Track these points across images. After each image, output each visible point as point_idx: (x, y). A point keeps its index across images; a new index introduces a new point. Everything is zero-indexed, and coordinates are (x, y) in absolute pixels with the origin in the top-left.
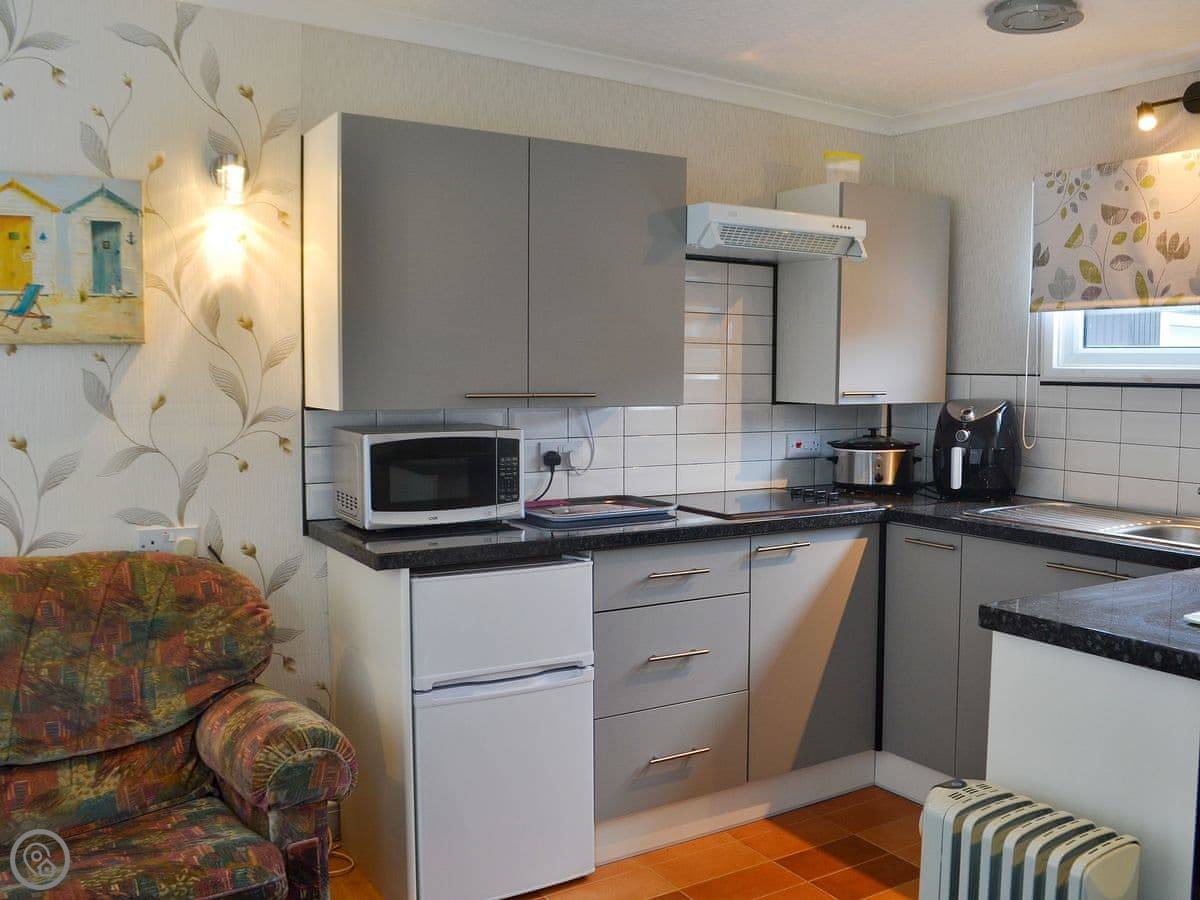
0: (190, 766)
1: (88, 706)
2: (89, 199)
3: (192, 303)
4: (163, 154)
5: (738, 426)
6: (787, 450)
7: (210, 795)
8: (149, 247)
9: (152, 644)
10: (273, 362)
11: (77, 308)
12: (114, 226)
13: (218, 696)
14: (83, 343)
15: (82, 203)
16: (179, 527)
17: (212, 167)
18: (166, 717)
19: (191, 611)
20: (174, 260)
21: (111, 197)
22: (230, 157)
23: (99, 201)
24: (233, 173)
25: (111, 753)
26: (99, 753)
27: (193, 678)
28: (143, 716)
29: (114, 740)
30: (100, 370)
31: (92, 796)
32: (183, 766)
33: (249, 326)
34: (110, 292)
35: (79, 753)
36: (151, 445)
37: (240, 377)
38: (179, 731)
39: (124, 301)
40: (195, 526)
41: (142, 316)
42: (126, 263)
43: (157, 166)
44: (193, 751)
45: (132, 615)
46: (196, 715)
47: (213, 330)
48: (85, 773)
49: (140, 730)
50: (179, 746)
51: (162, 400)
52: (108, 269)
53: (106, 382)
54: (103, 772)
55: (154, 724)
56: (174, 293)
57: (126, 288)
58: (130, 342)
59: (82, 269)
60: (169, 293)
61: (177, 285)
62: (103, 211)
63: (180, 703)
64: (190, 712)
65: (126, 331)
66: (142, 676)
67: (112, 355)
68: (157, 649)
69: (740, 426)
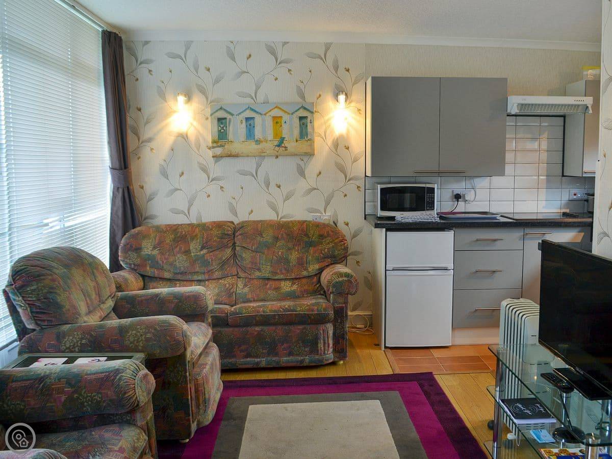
0: (318, 286)
1: (291, 264)
2: (298, 109)
3: (330, 142)
4: (321, 93)
5: (545, 186)
6: (569, 196)
7: (322, 295)
8: (316, 124)
9: (310, 248)
10: (355, 160)
11: (295, 144)
12: (306, 117)
13: (328, 266)
14: (297, 155)
15: (296, 111)
16: (324, 214)
17: (336, 96)
18: (312, 270)
19: (323, 239)
20: (324, 127)
21: (305, 108)
22: (341, 93)
23: (301, 110)
24: (342, 97)
25: (296, 279)
26: (293, 279)
27: (321, 259)
28: (306, 269)
29: (297, 275)
30: (302, 163)
31: (289, 290)
32: (316, 285)
33: (348, 148)
34: (304, 138)
35: (288, 278)
36: (316, 187)
37: (344, 165)
38: (316, 275)
39: (309, 141)
40: (329, 214)
41: (314, 146)
42: (309, 129)
43: (319, 97)
44: (319, 281)
45: (306, 239)
46: (321, 270)
47: (336, 150)
48: (288, 283)
49: (305, 273)
50: (315, 279)
51: (320, 173)
52: (304, 131)
53: (303, 167)
54: (293, 284)
55: (309, 272)
56: (324, 139)
57: (309, 137)
58: (310, 154)
59: (296, 132)
60: (323, 138)
61: (325, 136)
62: (302, 113)
63: (317, 266)
64: (319, 269)
65: (309, 151)
66: (307, 258)
67: (305, 159)
68: (311, 250)
69: (545, 185)
